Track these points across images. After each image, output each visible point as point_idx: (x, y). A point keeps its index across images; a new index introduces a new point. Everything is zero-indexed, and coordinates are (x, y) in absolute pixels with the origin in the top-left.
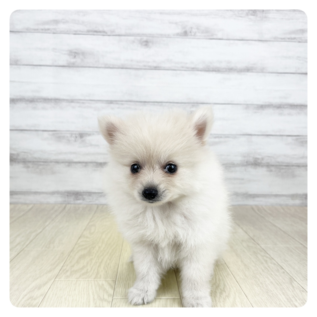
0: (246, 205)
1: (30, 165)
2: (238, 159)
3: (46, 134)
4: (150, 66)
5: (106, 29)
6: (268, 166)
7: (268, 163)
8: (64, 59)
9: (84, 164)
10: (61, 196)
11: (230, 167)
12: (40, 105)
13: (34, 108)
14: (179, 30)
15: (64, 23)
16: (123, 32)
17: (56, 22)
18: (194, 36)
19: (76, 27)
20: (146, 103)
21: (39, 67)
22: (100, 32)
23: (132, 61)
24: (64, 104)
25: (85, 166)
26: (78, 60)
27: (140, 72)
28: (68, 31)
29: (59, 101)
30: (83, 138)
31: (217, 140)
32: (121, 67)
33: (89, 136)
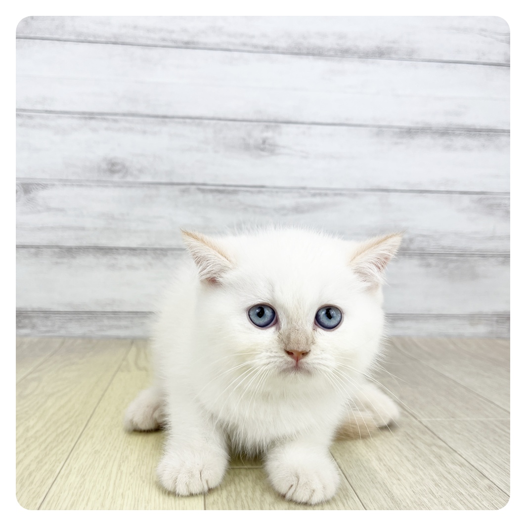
4: (175, 41)
6: (422, 255)
7: (422, 249)
9: (33, 250)
20: (167, 120)
23: (135, 27)
25: (36, 255)
30: (30, 193)
31: (317, 200)
32: (113, 40)
33: (42, 188)
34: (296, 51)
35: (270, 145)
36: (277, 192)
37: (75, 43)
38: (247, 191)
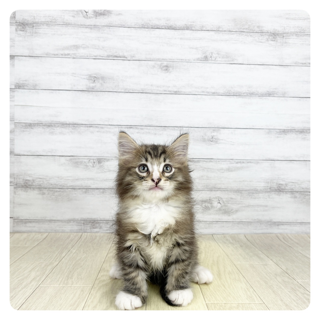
0: (271, 233)
1: (45, 191)
2: (261, 185)
3: (63, 160)
4: (170, 91)
5: (126, 54)
6: (292, 192)
7: (292, 189)
8: (83, 84)
9: (101, 190)
10: (77, 224)
11: (254, 193)
12: (58, 130)
13: (52, 133)
14: (200, 55)
15: (84, 48)
16: (143, 57)
17: (76, 47)
18: (214, 60)
19: (96, 53)
20: (166, 128)
21: (58, 91)
22: (120, 57)
23: (152, 85)
24: (82, 129)
25: (103, 192)
26: (97, 85)
27: (161, 97)
28: (87, 56)
29: (77, 125)
30: (101, 163)
31: (239, 165)
32: (141, 92)
33: (107, 161)
34: (228, 94)
35: (215, 139)
36: (219, 161)
37: (124, 93)
38: (204, 161)
